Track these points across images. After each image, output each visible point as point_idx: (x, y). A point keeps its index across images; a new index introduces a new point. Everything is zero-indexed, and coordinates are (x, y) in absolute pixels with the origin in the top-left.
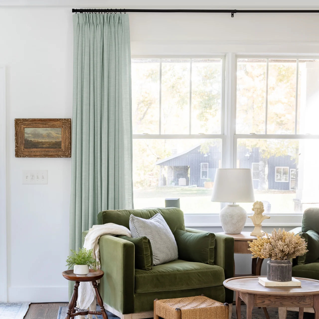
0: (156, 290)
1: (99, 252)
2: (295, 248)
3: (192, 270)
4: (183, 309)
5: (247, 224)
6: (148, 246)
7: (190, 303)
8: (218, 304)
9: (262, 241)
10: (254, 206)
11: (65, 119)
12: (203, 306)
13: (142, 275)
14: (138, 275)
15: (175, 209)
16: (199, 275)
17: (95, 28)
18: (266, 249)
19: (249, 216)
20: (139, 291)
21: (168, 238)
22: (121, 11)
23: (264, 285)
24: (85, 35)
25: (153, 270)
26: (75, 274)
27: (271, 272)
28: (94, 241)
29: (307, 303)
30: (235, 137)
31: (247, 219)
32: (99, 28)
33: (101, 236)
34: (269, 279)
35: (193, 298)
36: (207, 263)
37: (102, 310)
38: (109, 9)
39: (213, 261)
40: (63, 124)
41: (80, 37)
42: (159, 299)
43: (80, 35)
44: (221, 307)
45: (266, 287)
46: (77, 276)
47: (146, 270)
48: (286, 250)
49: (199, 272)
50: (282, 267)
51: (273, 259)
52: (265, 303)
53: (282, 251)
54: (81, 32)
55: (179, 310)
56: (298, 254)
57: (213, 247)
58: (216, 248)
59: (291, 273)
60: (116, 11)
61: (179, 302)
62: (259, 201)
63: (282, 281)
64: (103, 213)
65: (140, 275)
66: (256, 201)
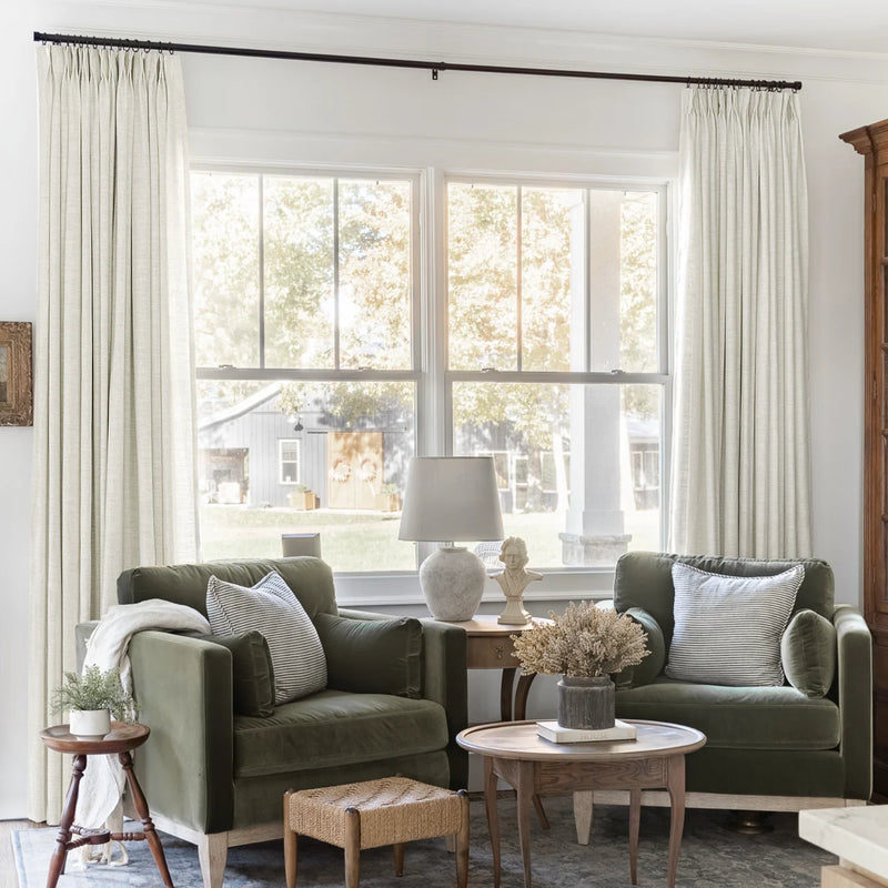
0: (286, 768)
1: (131, 674)
2: (619, 647)
3: (371, 713)
4: (362, 809)
5: (486, 596)
6: (264, 654)
7: (374, 796)
8: (442, 794)
9: (544, 632)
10: (504, 549)
11: (16, 323)
12: (409, 800)
13: (252, 729)
14: (241, 732)
15: (311, 560)
16: (388, 727)
17: (94, 88)
18: (553, 651)
19: (492, 575)
20: (245, 771)
21: (304, 633)
22: (160, 47)
23: (555, 741)
24: (67, 103)
25: (278, 717)
26: (73, 736)
27: (568, 707)
28: (116, 648)
29: (655, 778)
30: (448, 378)
31: (487, 583)
32: (106, 86)
33: (135, 633)
34: (563, 724)
35: (379, 782)
36: (405, 696)
37: (146, 826)
38: (132, 38)
39: (417, 689)
40: (11, 337)
41: (56, 111)
42: (296, 791)
43: (57, 104)
44: (452, 800)
45: (559, 744)
46: (79, 740)
47: (260, 716)
48: (600, 651)
49: (388, 718)
50: (593, 693)
51: (571, 676)
52: (560, 782)
53: (591, 655)
54: (57, 97)
55: (355, 813)
56: (626, 661)
57: (417, 654)
58: (423, 657)
59: (612, 708)
60: (148, 46)
61: (348, 794)
62: (515, 536)
63: (594, 728)
64: (133, 574)
65: (247, 730)
66: (507, 537)
